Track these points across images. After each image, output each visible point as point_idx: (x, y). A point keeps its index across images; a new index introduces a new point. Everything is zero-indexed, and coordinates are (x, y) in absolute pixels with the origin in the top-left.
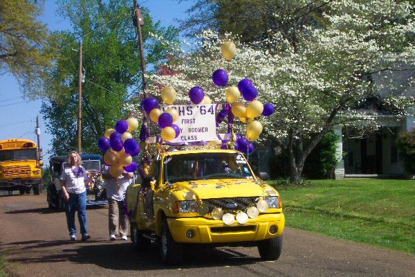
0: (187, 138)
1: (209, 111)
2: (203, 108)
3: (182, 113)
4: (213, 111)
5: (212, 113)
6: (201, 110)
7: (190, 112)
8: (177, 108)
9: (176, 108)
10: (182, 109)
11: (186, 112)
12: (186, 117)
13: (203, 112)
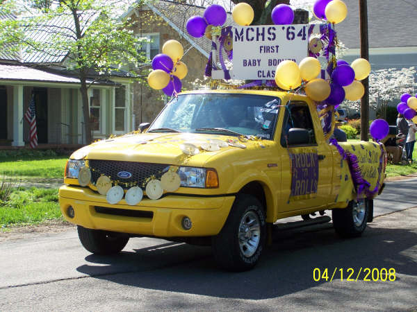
0: (266, 74)
1: (299, 35)
2: (291, 30)
3: (260, 37)
4: (305, 35)
5: (304, 39)
6: (288, 33)
7: (272, 37)
8: (255, 30)
9: (253, 30)
10: (261, 32)
11: (267, 35)
12: (267, 43)
13: (291, 36)
